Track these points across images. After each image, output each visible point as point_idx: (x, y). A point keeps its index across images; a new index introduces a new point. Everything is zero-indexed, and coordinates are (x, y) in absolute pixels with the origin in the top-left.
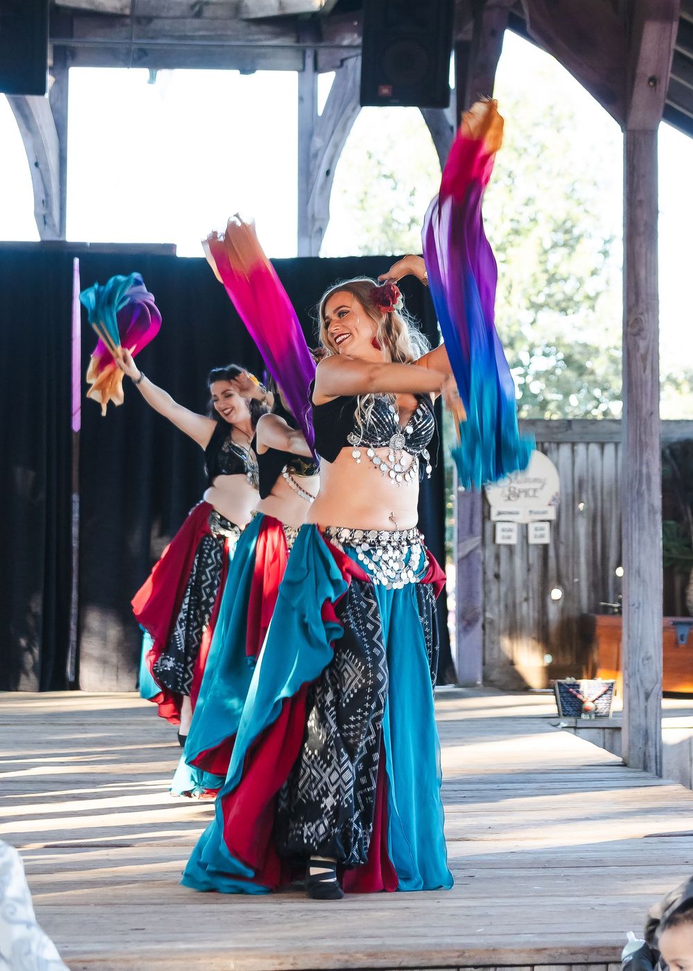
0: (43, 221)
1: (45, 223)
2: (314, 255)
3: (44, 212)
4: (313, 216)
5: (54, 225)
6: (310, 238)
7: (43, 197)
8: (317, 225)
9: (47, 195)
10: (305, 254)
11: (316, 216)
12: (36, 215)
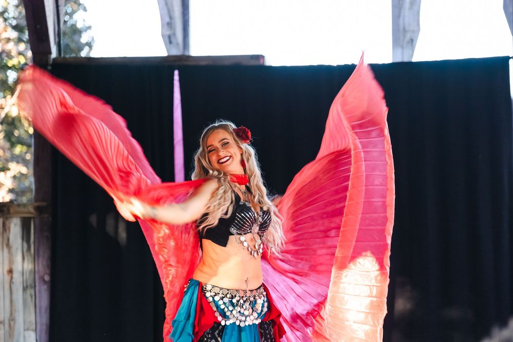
0: (169, 40)
1: (171, 42)
2: (406, 60)
3: (168, 33)
4: (404, 28)
5: (178, 44)
6: (403, 47)
7: (167, 19)
8: (408, 36)
9: (171, 18)
10: (399, 60)
11: (407, 28)
12: (163, 36)
